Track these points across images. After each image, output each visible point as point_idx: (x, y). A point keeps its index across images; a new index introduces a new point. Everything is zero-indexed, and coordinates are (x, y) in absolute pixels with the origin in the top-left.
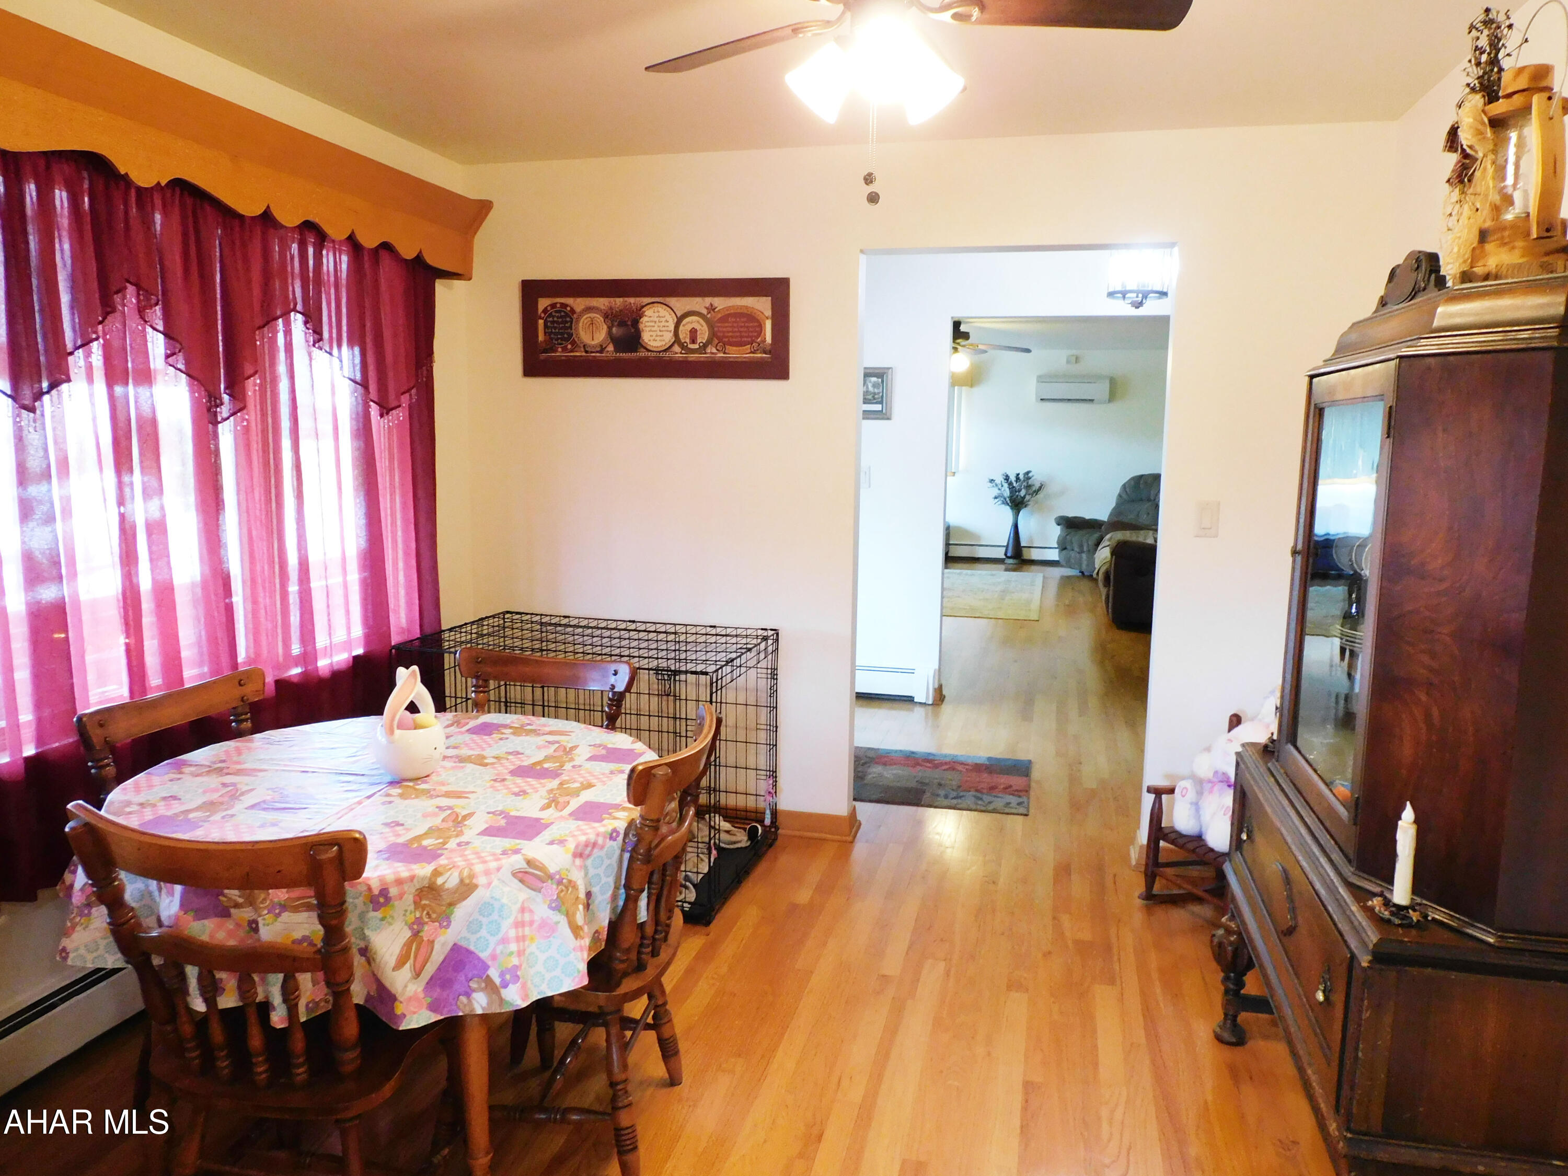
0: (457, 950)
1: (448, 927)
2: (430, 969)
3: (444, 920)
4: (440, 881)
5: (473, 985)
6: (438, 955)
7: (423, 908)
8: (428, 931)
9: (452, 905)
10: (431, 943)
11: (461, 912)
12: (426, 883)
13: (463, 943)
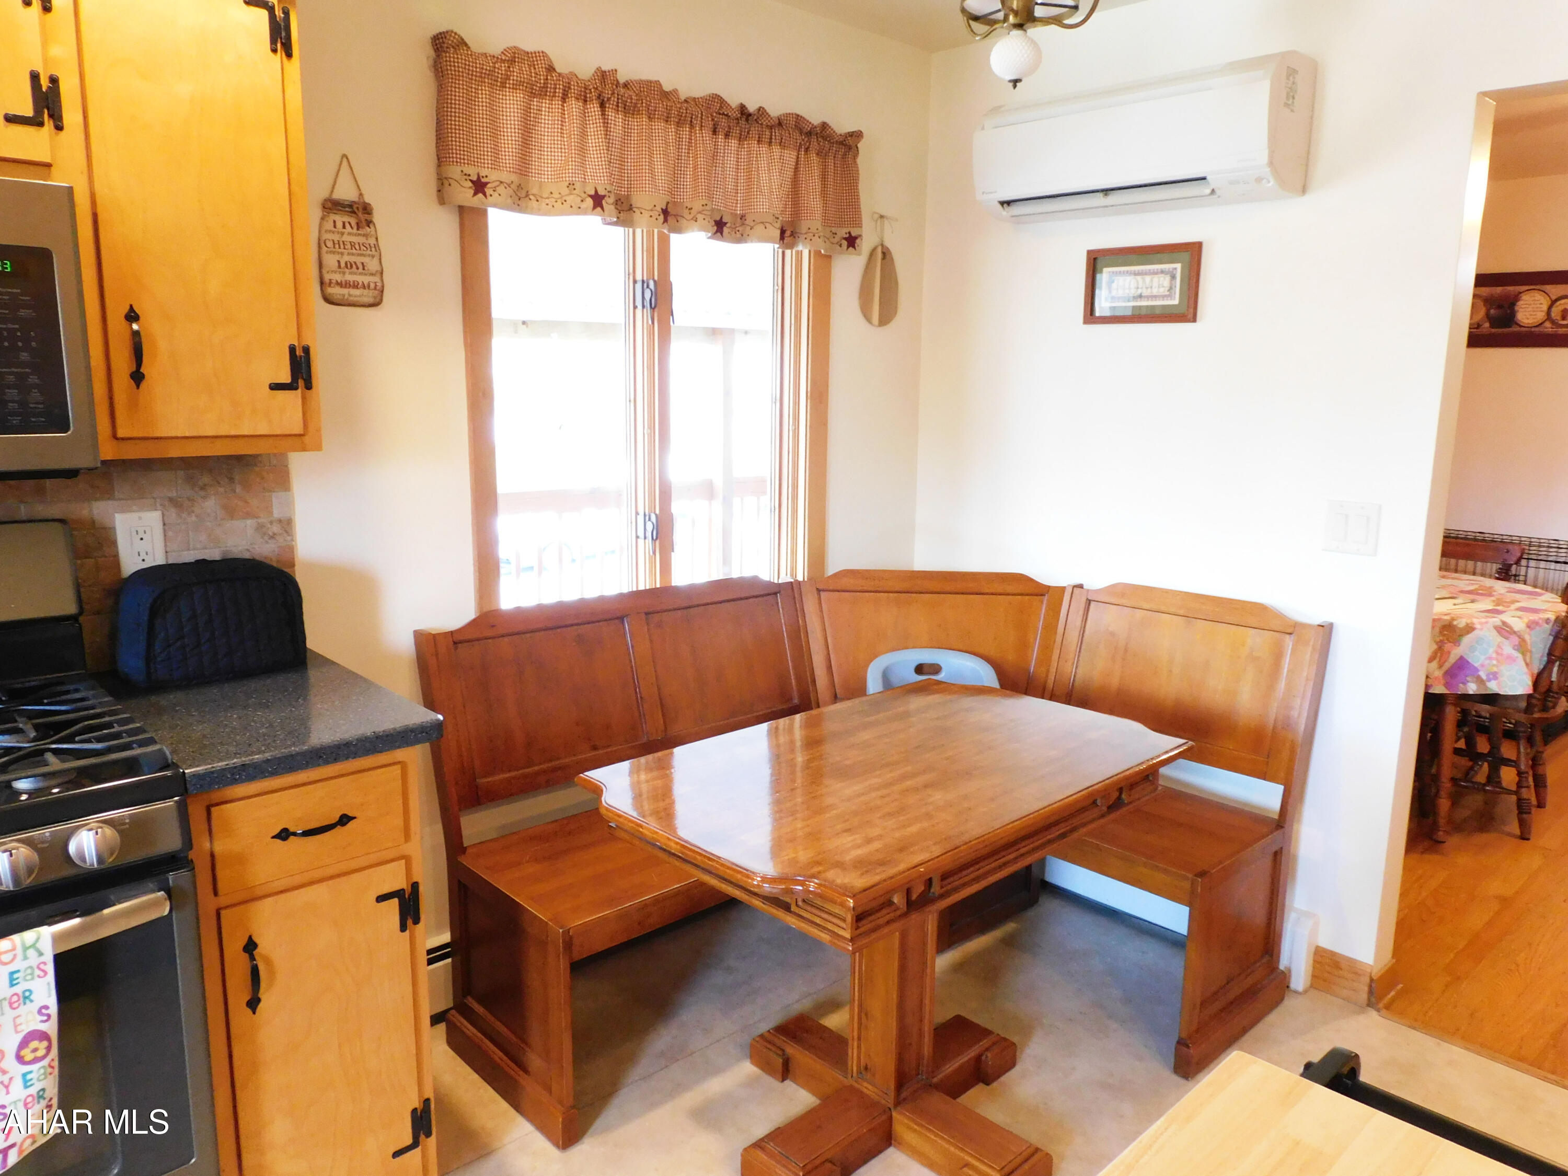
0: (1462, 658)
1: (1459, 646)
2: (1447, 665)
3: (1457, 642)
4: (1455, 623)
5: (1468, 679)
6: (1452, 659)
7: (1444, 635)
8: (1447, 646)
9: (1461, 636)
10: (1449, 653)
11: (1466, 640)
12: (1447, 623)
13: (1465, 657)
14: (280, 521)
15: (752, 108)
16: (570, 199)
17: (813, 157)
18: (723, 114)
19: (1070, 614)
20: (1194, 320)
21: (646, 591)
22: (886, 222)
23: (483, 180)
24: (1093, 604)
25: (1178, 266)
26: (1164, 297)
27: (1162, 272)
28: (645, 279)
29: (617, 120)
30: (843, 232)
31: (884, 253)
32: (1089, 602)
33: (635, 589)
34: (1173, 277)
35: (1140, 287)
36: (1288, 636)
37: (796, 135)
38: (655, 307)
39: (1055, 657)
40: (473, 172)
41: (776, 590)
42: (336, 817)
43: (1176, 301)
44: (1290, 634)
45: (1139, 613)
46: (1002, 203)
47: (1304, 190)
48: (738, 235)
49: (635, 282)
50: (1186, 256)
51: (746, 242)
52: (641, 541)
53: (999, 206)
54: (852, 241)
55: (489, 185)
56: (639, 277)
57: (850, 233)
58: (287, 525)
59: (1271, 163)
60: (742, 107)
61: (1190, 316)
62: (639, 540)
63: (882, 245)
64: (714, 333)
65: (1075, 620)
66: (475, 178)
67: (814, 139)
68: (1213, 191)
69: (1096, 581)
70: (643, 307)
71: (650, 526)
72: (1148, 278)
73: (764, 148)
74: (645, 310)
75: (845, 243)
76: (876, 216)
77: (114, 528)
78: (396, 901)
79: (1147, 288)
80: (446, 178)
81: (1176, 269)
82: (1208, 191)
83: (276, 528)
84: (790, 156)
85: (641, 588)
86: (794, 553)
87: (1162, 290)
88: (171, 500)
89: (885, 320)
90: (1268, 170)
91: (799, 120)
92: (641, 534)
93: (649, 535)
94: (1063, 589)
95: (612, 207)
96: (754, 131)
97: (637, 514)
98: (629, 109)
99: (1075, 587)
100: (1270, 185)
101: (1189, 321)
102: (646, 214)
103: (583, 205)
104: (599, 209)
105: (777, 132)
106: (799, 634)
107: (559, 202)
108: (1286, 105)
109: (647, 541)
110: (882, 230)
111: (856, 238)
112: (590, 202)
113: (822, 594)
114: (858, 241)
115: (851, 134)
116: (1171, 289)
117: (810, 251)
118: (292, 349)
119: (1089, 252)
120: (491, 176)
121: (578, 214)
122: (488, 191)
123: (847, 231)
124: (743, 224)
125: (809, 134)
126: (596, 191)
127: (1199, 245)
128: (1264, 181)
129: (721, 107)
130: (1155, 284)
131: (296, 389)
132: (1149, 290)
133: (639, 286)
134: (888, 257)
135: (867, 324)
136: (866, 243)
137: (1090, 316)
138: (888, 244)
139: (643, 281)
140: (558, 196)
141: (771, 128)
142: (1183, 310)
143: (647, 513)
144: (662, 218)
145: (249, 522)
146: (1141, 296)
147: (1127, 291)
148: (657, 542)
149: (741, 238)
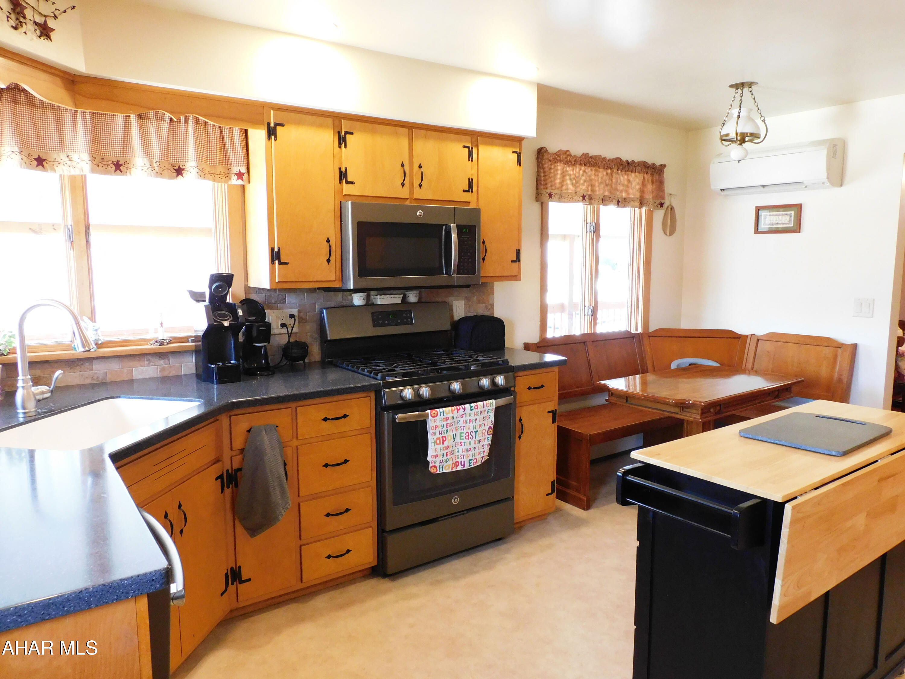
14: (491, 304)
15: (630, 161)
16: (575, 198)
17: (649, 175)
18: (621, 164)
19: (751, 346)
20: (799, 232)
21: (587, 334)
22: (672, 196)
23: (551, 193)
24: (760, 341)
25: (793, 212)
26: (787, 224)
27: (786, 215)
28: (591, 222)
29: (589, 169)
30: (658, 202)
31: (671, 209)
32: (758, 340)
33: (583, 333)
34: (791, 216)
35: (777, 220)
36: (839, 349)
37: (644, 168)
38: (595, 232)
39: (744, 362)
40: (548, 191)
41: (634, 336)
42: (540, 385)
43: (792, 225)
44: (840, 348)
45: (780, 344)
46: (721, 190)
47: (841, 185)
48: (623, 205)
49: (587, 223)
50: (796, 209)
51: (626, 207)
52: (586, 317)
53: (720, 191)
54: (662, 205)
55: (553, 195)
56: (588, 221)
57: (661, 202)
58: (492, 305)
59: (828, 178)
60: (627, 161)
61: (798, 231)
62: (585, 316)
63: (671, 205)
64: (564, 237)
65: (753, 347)
66: (549, 193)
67: (649, 169)
68: (806, 187)
69: (760, 332)
70: (590, 232)
71: (590, 311)
72: (780, 217)
73: (633, 174)
74: (591, 233)
75: (659, 206)
76: (669, 194)
77: (453, 305)
78: (552, 413)
79: (780, 220)
80: (540, 194)
81: (791, 213)
82: (804, 187)
83: (490, 307)
84: (641, 176)
85: (586, 332)
86: (637, 323)
87: (786, 221)
88: (466, 297)
89: (671, 233)
90: (827, 180)
91: (645, 163)
92: (586, 313)
93: (590, 314)
94: (747, 336)
95: (588, 199)
96: (631, 168)
97: (585, 306)
98: (593, 165)
99: (752, 335)
100: (828, 184)
101: (798, 233)
102: (597, 201)
103: (579, 199)
104: (584, 200)
105: (638, 168)
106: (642, 353)
107: (572, 199)
108: (833, 157)
109: (589, 316)
110: (671, 199)
111: (663, 204)
112: (581, 198)
113: (651, 338)
114: (664, 205)
115: (661, 165)
116: (790, 221)
117: (645, 210)
118: (517, 250)
119: (756, 207)
120: (554, 192)
121: (578, 202)
122: (553, 197)
123: (660, 201)
124: (625, 201)
125: (648, 168)
126: (583, 195)
127: (801, 205)
128: (825, 183)
129: (620, 162)
130: (784, 219)
131: (517, 262)
132: (781, 221)
133: (588, 225)
134: (673, 209)
135: (665, 235)
136: (665, 206)
137: (757, 231)
138: (673, 205)
139: (590, 223)
140: (571, 196)
141: (636, 167)
142: (795, 228)
143: (589, 306)
144: (602, 202)
145: (484, 305)
146: (777, 223)
147: (772, 222)
148: (593, 317)
149: (624, 206)
